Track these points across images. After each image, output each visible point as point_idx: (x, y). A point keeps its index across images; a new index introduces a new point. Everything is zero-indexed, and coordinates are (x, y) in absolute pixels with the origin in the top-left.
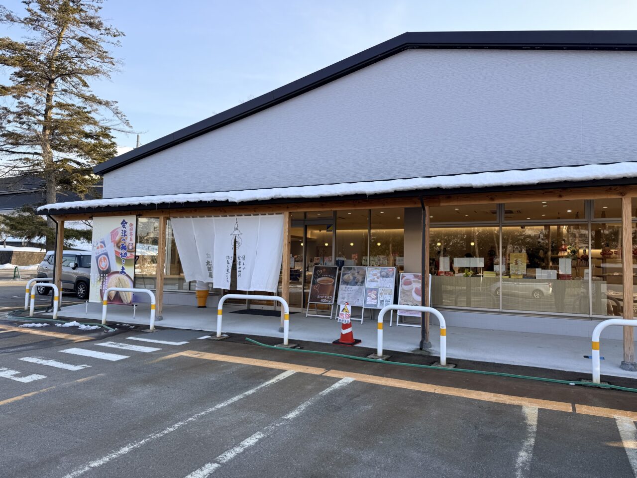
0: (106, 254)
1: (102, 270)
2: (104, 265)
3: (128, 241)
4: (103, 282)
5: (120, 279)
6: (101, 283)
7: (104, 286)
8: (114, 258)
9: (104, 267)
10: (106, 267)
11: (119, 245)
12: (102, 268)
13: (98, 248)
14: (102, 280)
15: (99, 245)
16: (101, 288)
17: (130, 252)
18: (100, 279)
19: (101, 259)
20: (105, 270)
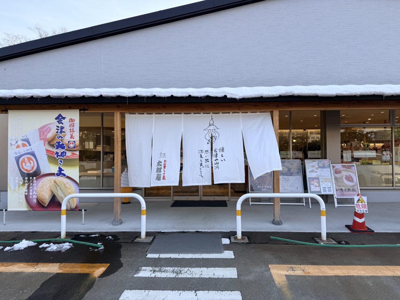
0: (33, 154)
1: (26, 172)
2: (29, 167)
3: (67, 139)
4: (29, 186)
5: (57, 181)
6: (26, 187)
7: (31, 190)
8: (46, 158)
9: (29, 169)
10: (33, 168)
11: (52, 143)
12: (27, 170)
13: (18, 147)
14: (26, 185)
15: (20, 143)
16: (27, 194)
17: (71, 151)
18: (24, 183)
19: (24, 159)
20: (31, 172)
